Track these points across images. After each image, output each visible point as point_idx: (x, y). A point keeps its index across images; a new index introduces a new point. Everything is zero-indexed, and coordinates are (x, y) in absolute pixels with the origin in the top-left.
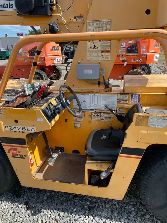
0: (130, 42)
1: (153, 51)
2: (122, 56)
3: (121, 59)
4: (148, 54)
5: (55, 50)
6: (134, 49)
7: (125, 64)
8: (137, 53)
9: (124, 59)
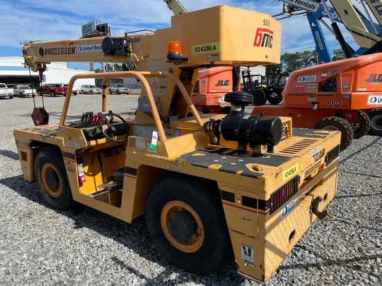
0: (324, 75)
1: (365, 89)
2: (312, 95)
3: (310, 100)
4: (353, 93)
5: (222, 85)
6: (331, 85)
7: (316, 107)
8: (336, 91)
9: (314, 99)
